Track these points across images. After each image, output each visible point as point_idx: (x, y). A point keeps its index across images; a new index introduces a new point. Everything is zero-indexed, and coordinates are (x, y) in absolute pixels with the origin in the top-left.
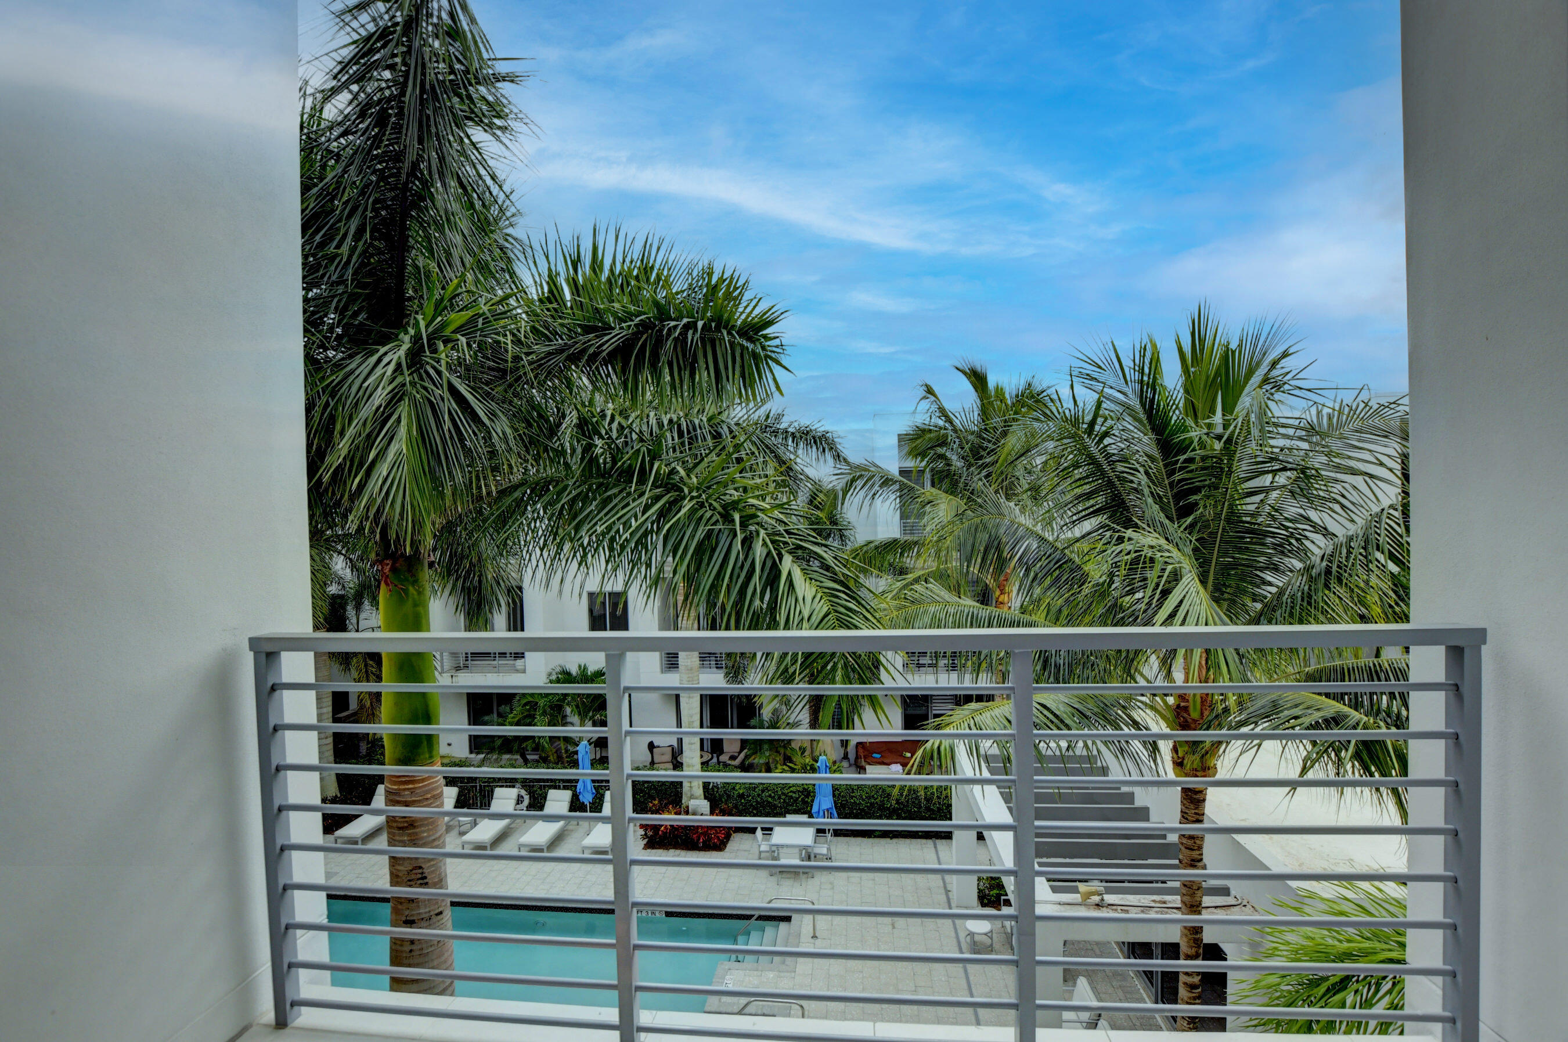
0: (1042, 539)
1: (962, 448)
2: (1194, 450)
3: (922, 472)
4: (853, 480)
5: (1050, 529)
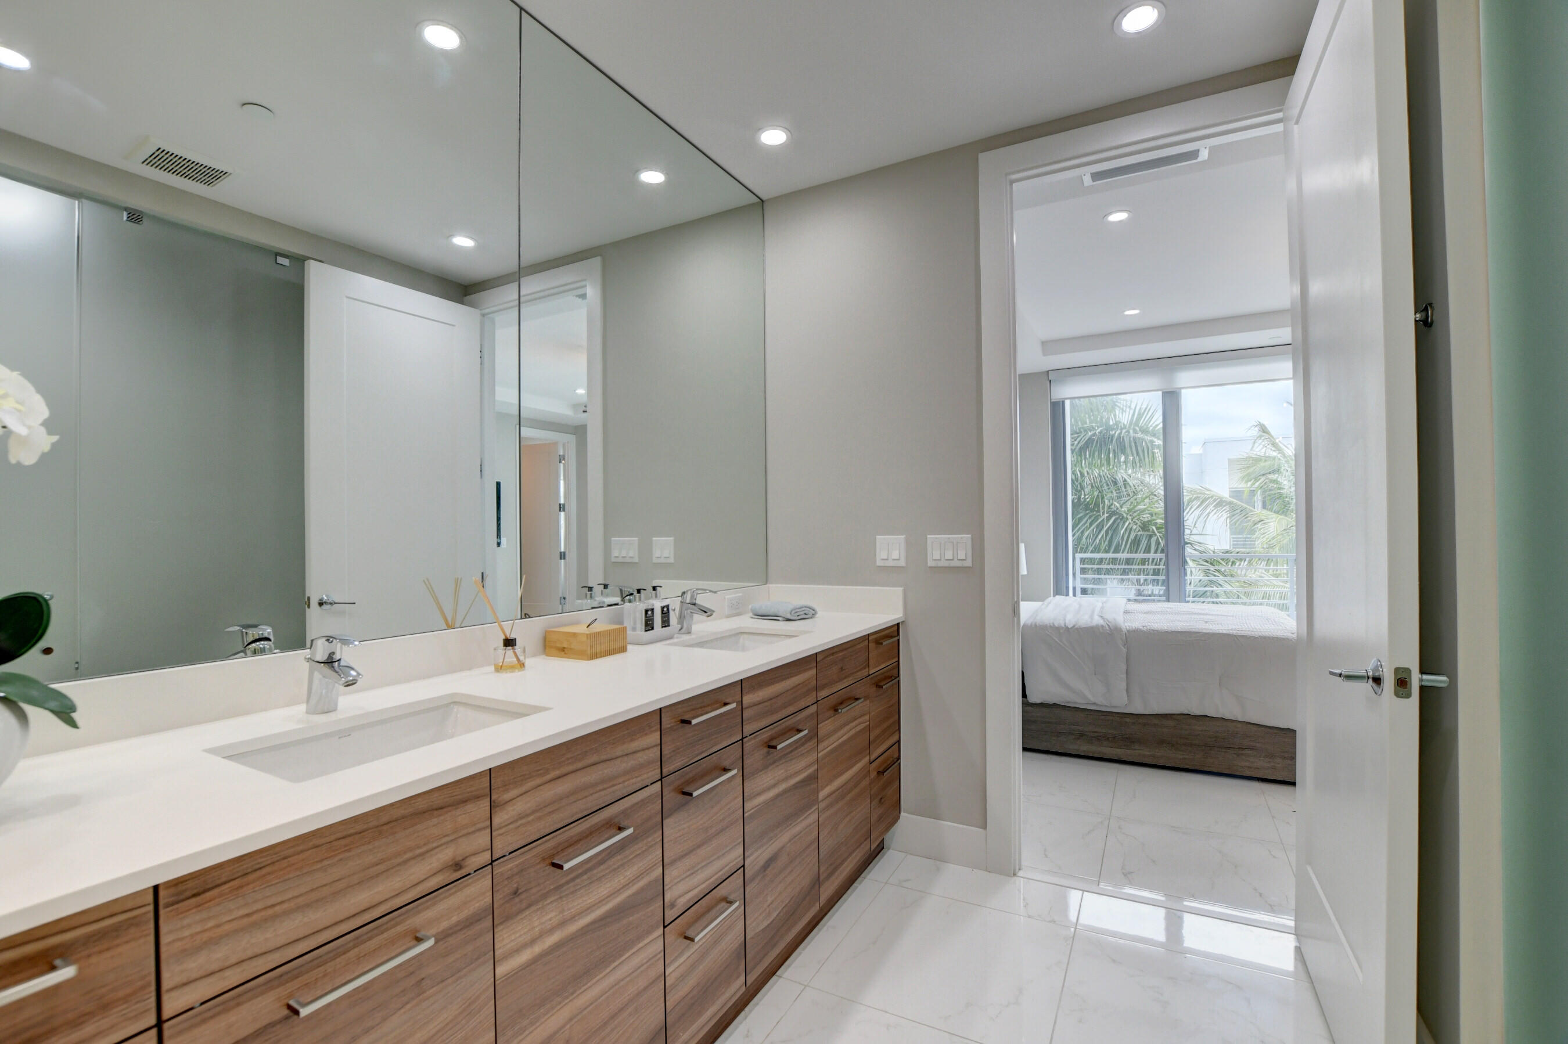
3: (1253, 493)
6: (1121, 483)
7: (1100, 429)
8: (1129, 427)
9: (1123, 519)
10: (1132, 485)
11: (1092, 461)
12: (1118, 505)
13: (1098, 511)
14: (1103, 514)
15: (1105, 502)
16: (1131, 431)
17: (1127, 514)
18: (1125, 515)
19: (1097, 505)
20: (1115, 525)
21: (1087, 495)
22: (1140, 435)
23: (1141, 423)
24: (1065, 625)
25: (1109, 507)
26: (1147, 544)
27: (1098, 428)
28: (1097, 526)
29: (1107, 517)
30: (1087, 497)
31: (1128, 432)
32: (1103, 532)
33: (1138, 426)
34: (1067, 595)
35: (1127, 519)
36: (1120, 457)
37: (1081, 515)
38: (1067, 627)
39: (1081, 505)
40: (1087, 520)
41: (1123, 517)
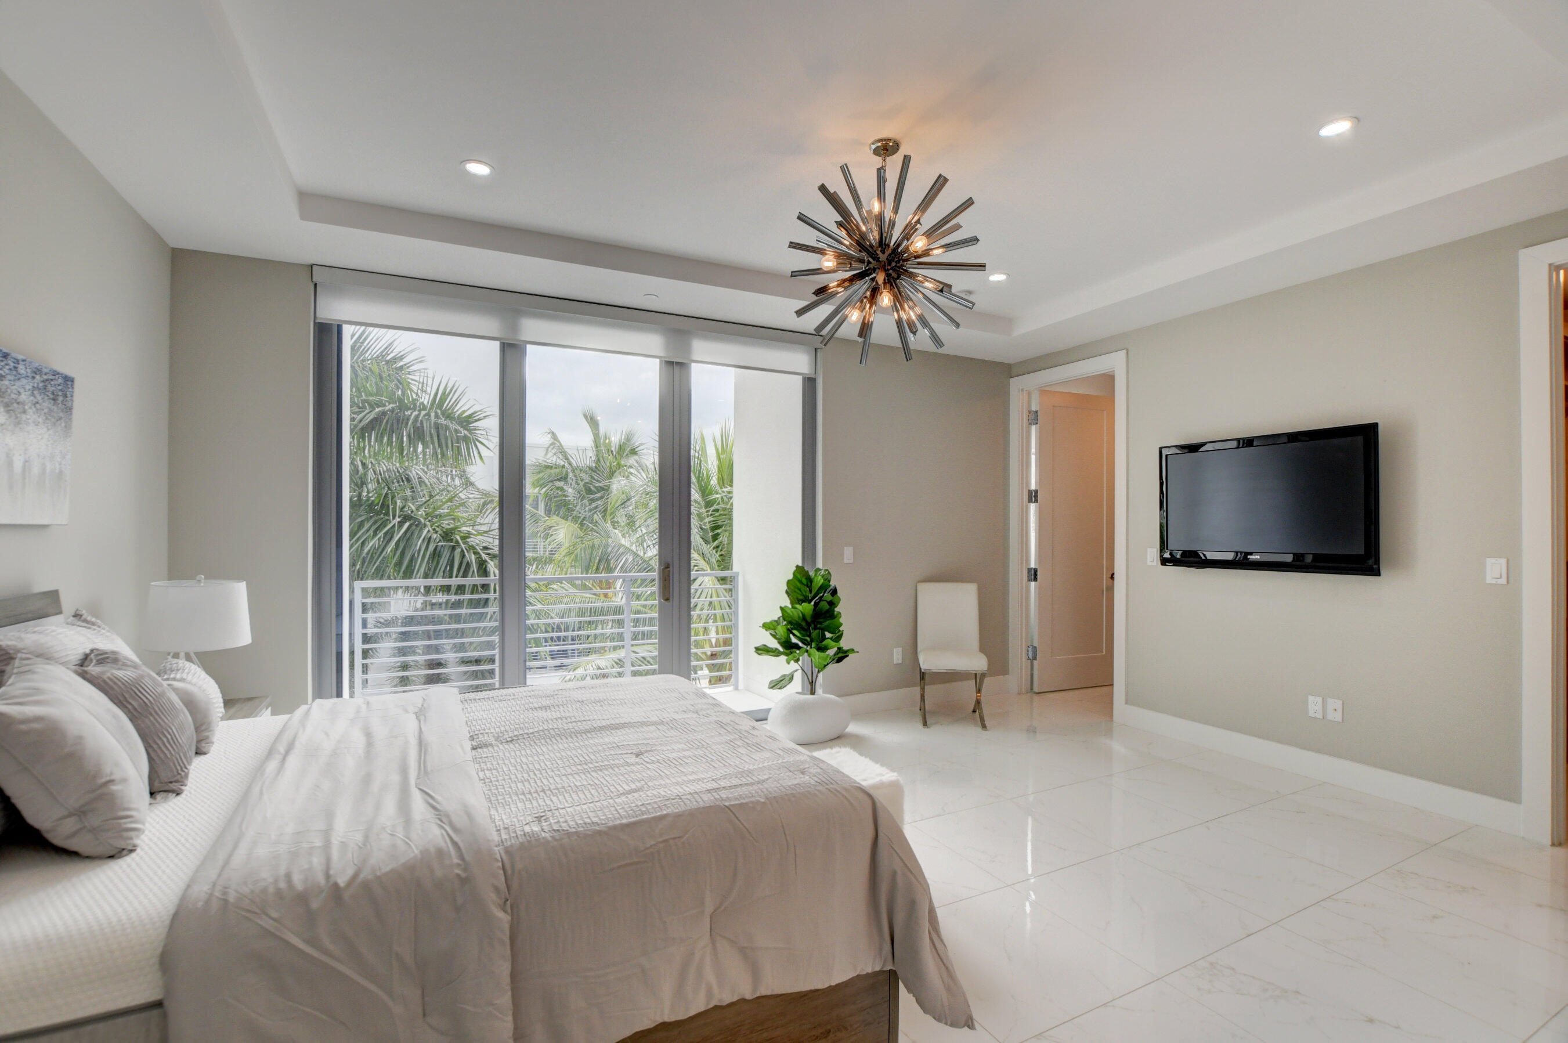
0: (636, 555)
1: (578, 484)
2: (719, 504)
4: (485, 504)
5: (642, 548)
6: (415, 481)
7: (391, 405)
8: (430, 409)
9: (418, 525)
10: (429, 484)
11: (379, 448)
12: (413, 508)
13: (387, 514)
14: (394, 518)
15: (396, 503)
16: (433, 414)
17: (425, 519)
18: (422, 520)
19: (384, 506)
20: (408, 535)
21: (371, 491)
22: (443, 421)
23: (445, 405)
24: (328, 876)
25: (402, 509)
26: (450, 556)
27: (389, 404)
28: (385, 534)
29: (399, 522)
30: (370, 495)
31: (428, 414)
32: (393, 544)
33: (441, 409)
34: (339, 694)
35: (425, 526)
36: (416, 444)
37: (363, 518)
38: (336, 885)
39: (361, 505)
40: (371, 526)
41: (420, 522)
